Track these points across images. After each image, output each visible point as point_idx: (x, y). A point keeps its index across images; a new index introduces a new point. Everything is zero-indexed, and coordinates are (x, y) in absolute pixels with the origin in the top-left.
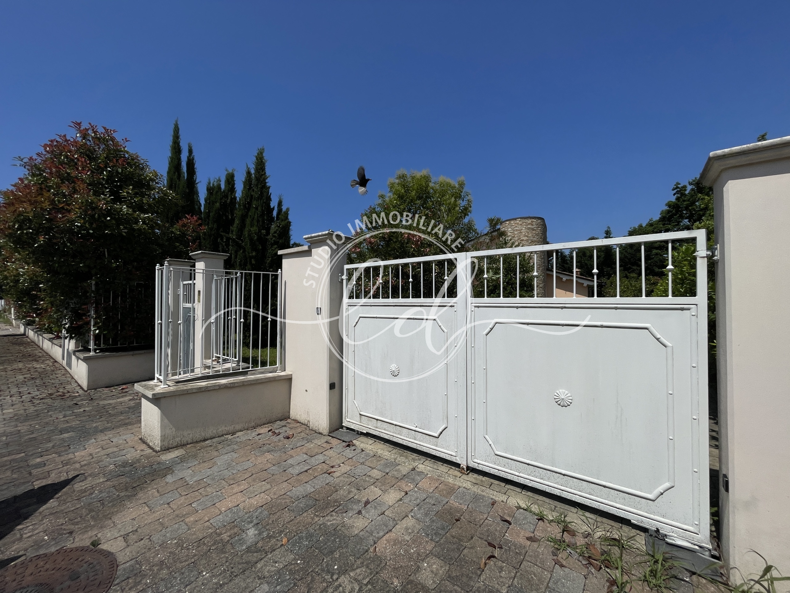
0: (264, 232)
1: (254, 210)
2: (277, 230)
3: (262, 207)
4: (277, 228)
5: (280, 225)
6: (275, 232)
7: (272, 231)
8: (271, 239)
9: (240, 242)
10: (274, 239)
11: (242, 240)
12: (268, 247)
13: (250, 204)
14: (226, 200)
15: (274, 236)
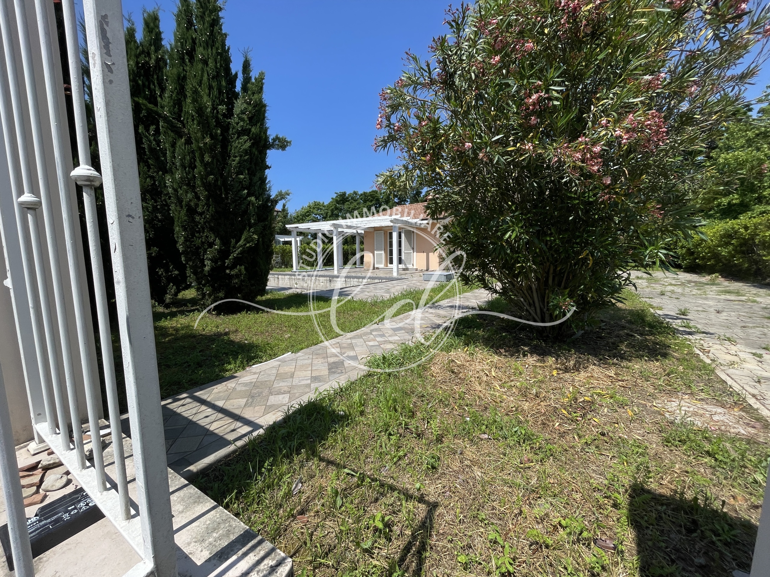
2: (245, 109)
4: (245, 105)
5: (251, 100)
6: (243, 112)
7: (237, 110)
8: (237, 124)
9: (179, 125)
10: (242, 123)
11: (182, 122)
12: (232, 138)
13: (191, 54)
14: (147, 59)
15: (242, 120)
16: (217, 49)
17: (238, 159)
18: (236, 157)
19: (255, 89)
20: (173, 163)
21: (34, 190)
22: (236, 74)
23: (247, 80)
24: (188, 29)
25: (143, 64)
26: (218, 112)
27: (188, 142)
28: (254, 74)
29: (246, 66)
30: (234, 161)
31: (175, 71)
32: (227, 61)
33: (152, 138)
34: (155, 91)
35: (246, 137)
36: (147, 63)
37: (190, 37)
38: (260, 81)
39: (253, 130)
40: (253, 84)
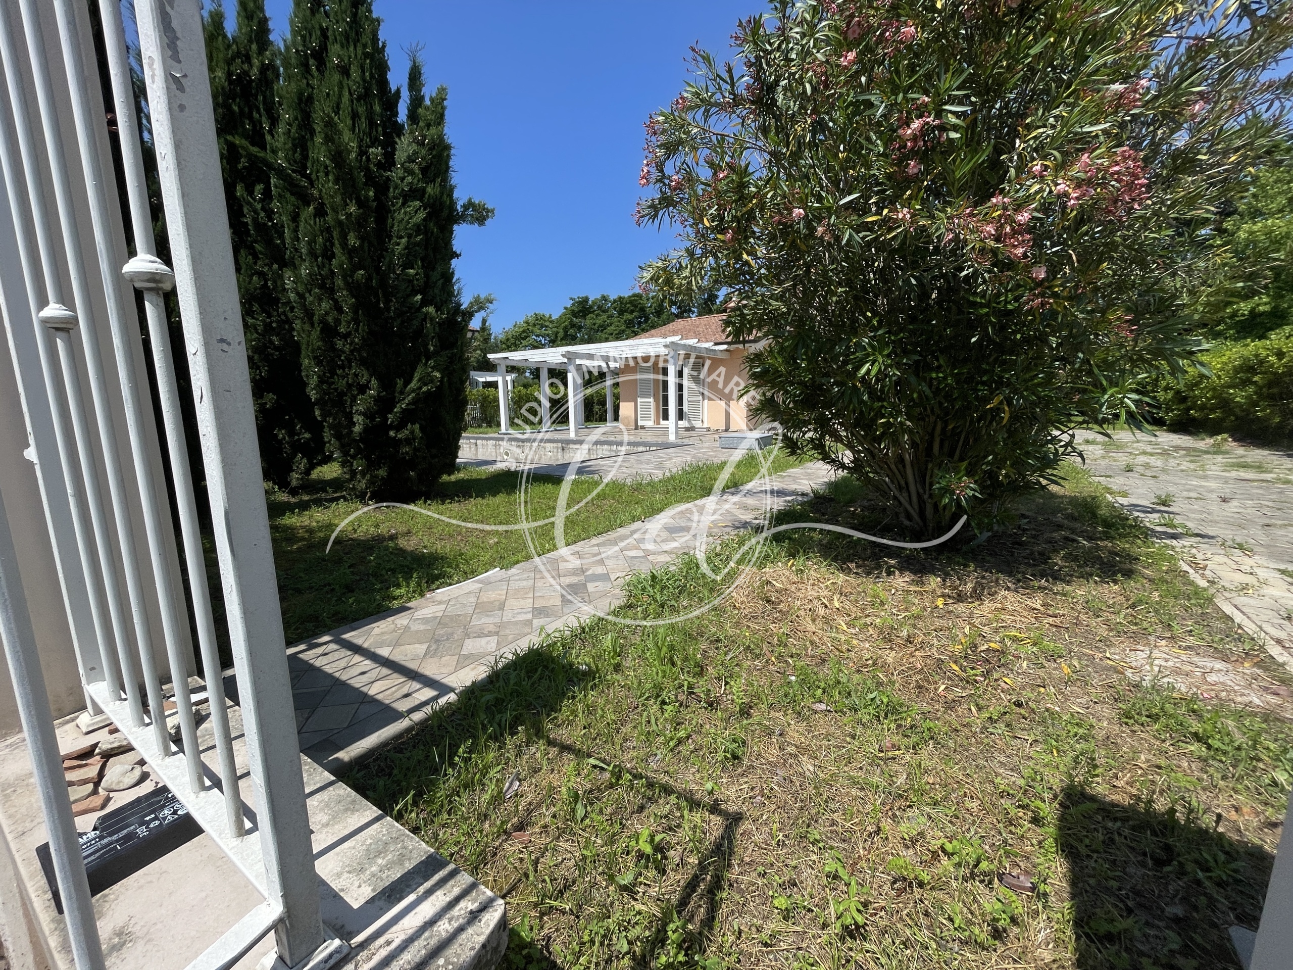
0: (376, 152)
1: (336, 77)
2: (415, 153)
3: (363, 72)
4: (415, 147)
5: (424, 137)
6: (411, 160)
7: (401, 156)
8: (402, 179)
9: (304, 183)
10: (409, 179)
11: (308, 177)
12: (393, 205)
13: (320, 55)
14: (246, 67)
15: (410, 172)
16: (365, 46)
17: (404, 240)
18: (401, 237)
19: (431, 117)
20: (296, 250)
21: (65, 299)
22: (398, 91)
23: (416, 101)
24: (313, 11)
25: (238, 75)
26: (368, 159)
27: (320, 212)
28: (429, 92)
29: (415, 77)
30: (398, 244)
31: (293, 87)
32: (382, 68)
33: (259, 206)
34: (261, 124)
35: (417, 203)
36: (246, 73)
37: (317, 26)
38: (439, 102)
39: (429, 190)
40: (427, 108)
